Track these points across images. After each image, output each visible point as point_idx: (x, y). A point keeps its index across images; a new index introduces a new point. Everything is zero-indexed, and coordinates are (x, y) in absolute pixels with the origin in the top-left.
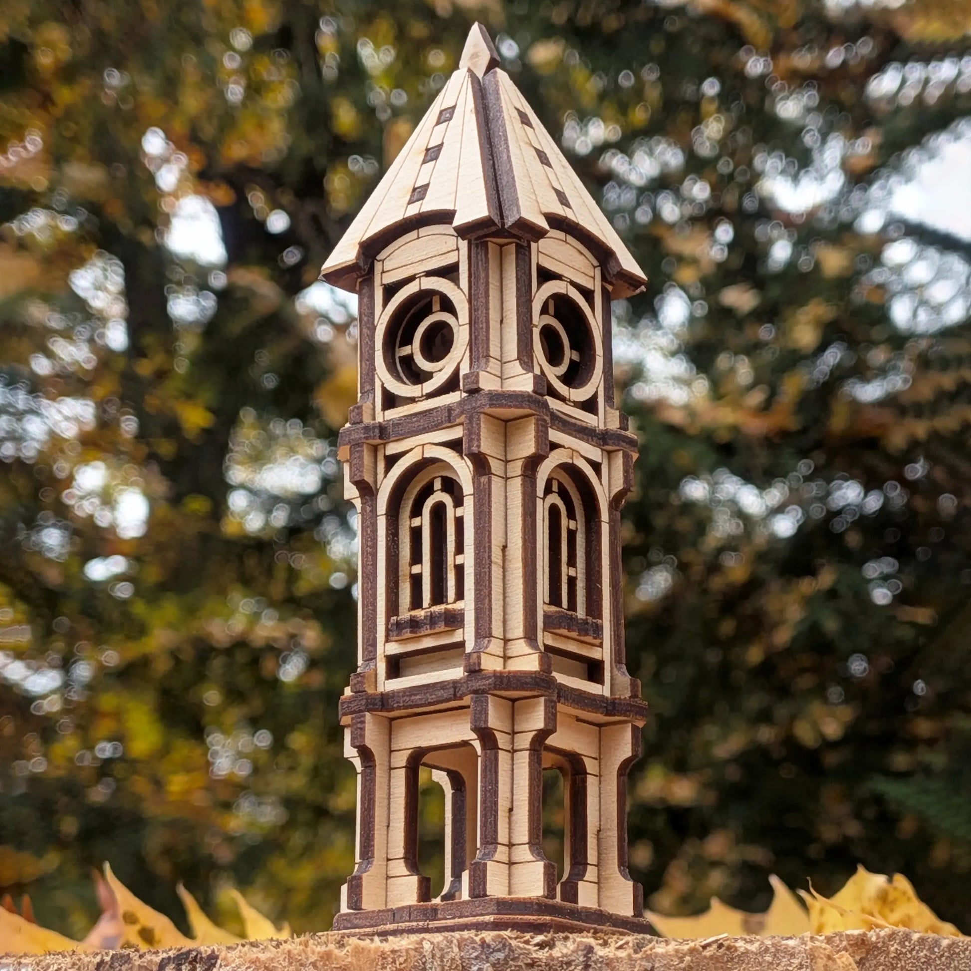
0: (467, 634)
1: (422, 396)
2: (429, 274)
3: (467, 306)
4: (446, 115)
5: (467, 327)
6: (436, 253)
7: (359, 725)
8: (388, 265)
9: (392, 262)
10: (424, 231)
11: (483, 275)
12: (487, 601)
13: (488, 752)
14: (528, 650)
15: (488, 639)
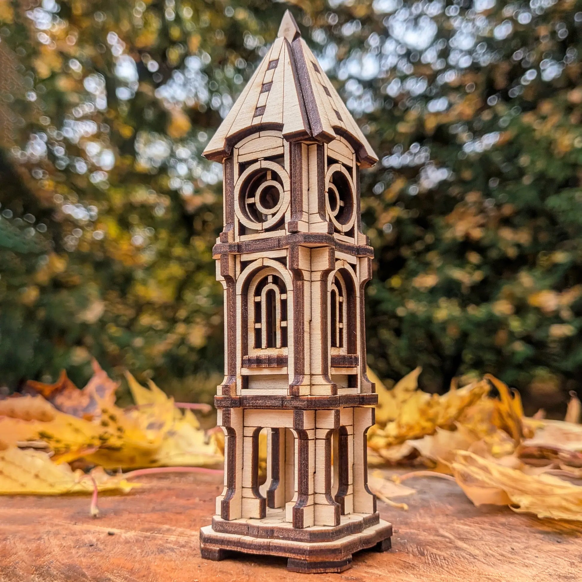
0: (290, 370)
1: (262, 230)
2: (266, 159)
3: (289, 180)
4: (273, 64)
5: (289, 192)
6: (270, 147)
7: (227, 415)
8: (241, 152)
9: (244, 149)
10: (262, 133)
11: (298, 163)
12: (301, 354)
13: (303, 441)
14: (324, 382)
15: (302, 376)
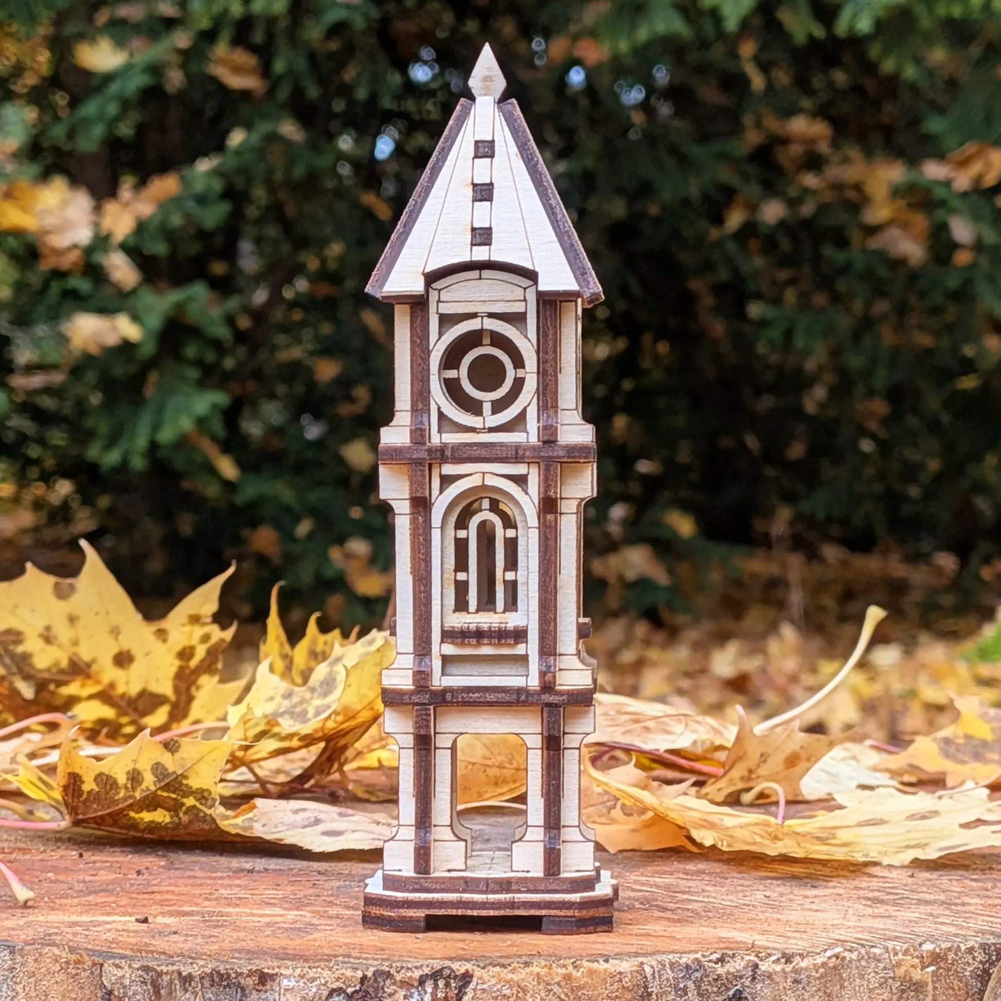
0: (531, 647)
1: (484, 428)
2: (491, 315)
3: (535, 356)
5: (535, 376)
6: (501, 298)
7: (424, 717)
8: (444, 296)
9: (449, 294)
10: (486, 273)
11: (551, 332)
12: (552, 624)
13: (552, 752)
14: (580, 666)
15: (552, 658)
